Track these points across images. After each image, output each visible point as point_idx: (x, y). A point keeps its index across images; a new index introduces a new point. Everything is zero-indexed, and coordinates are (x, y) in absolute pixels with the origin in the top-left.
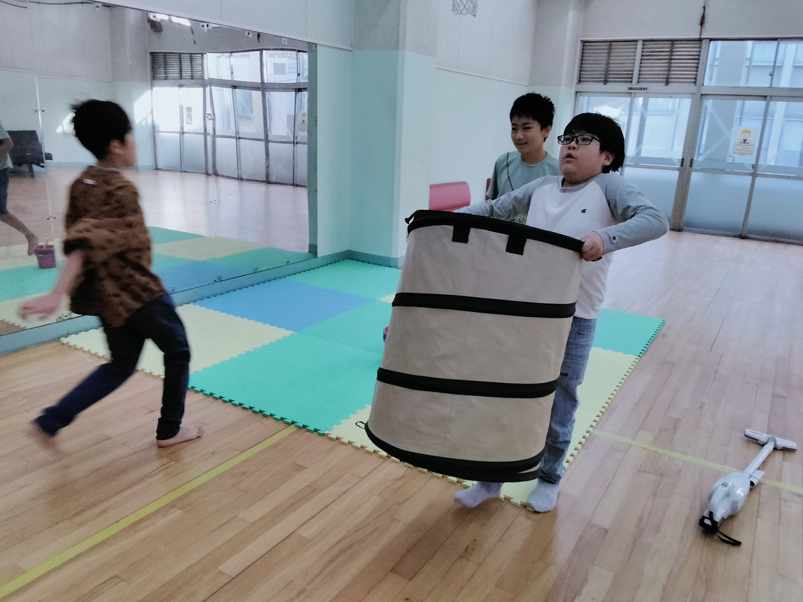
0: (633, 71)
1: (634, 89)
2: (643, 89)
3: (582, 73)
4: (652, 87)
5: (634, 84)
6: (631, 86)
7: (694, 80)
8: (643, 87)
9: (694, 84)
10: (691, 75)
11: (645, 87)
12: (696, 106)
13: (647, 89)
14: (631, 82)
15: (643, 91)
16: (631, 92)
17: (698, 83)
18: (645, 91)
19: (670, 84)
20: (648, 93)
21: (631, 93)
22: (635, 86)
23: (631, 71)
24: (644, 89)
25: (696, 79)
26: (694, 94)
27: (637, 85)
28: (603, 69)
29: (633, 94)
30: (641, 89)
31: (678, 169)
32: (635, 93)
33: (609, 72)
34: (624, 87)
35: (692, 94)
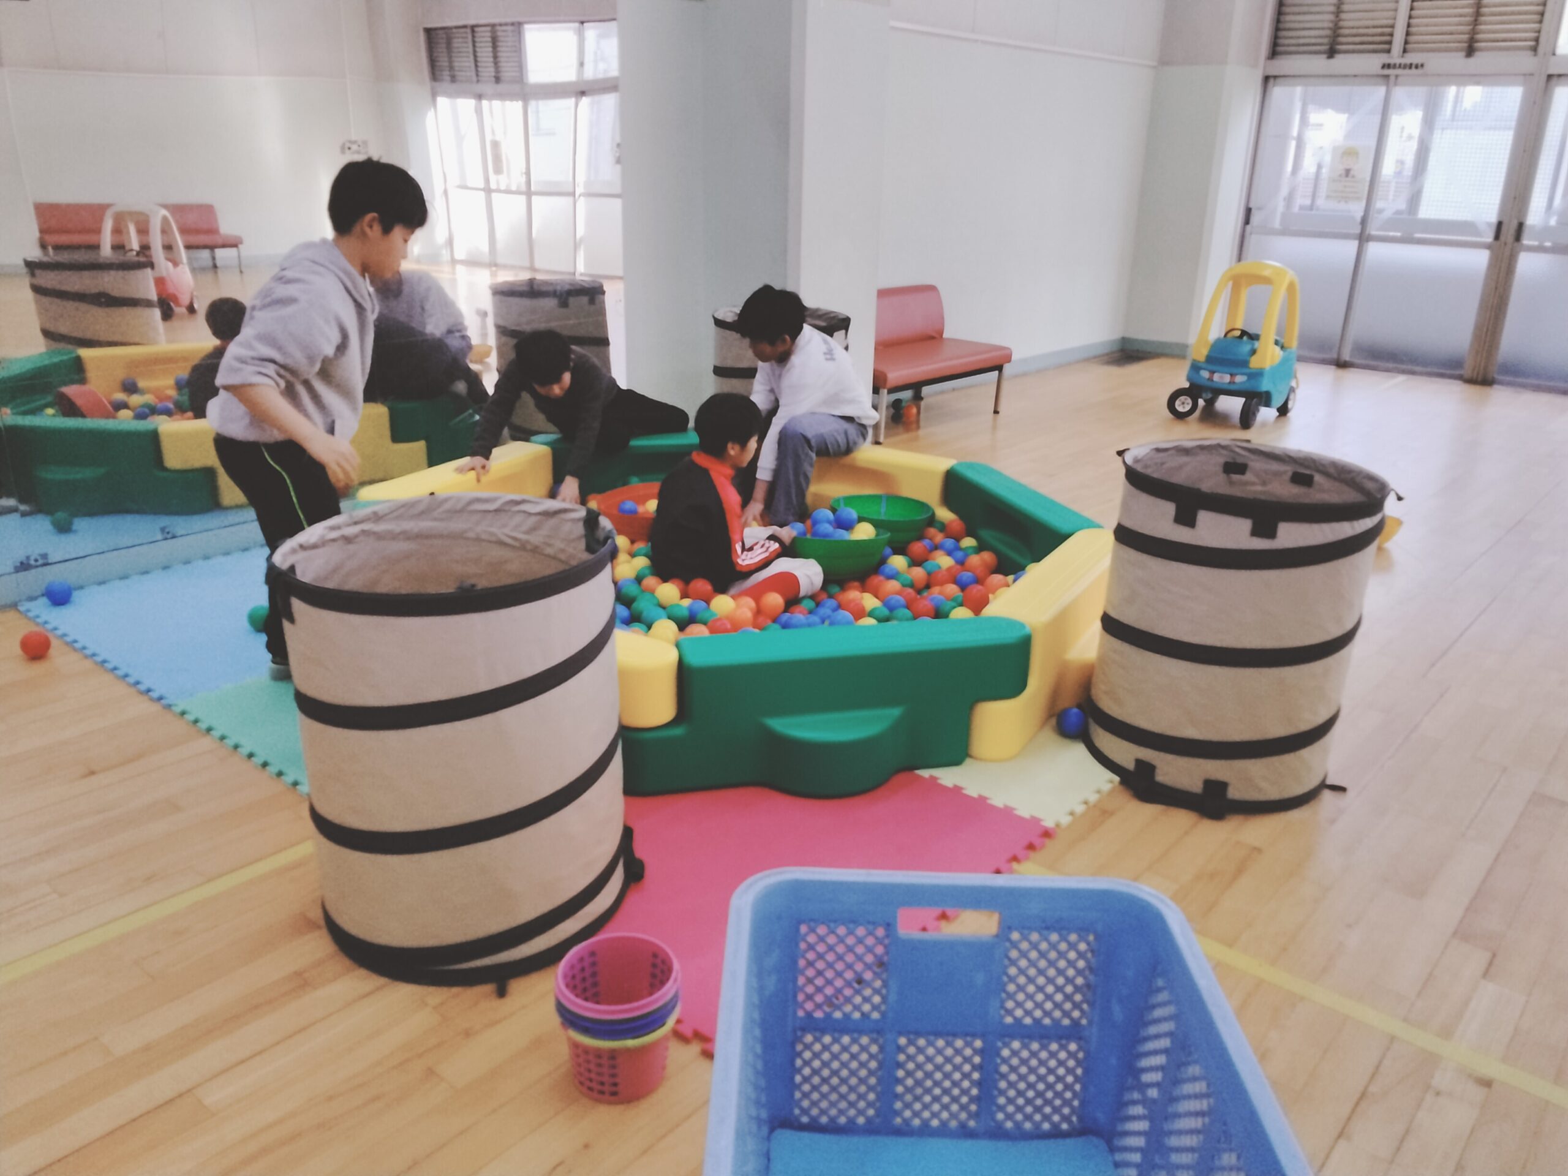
0: (1392, 26)
1: (1394, 66)
2: (1413, 66)
4: (1435, 62)
5: (1395, 57)
6: (1388, 61)
7: (1532, 43)
8: (1415, 62)
9: (1533, 53)
10: (1525, 31)
11: (1420, 62)
12: (1535, 103)
13: (1422, 65)
14: (1389, 51)
15: (1414, 71)
16: (1387, 74)
17: (1541, 49)
18: (1419, 71)
19: (1477, 54)
20: (1426, 75)
21: (1387, 77)
22: (1398, 61)
23: (1386, 27)
24: (1417, 67)
25: (1537, 40)
26: (1532, 75)
27: (1402, 57)
28: (1326, 25)
29: (1392, 78)
30: (1410, 66)
31: (1488, 247)
32: (1397, 76)
33: (1341, 31)
34: (1373, 62)
35: (1525, 75)
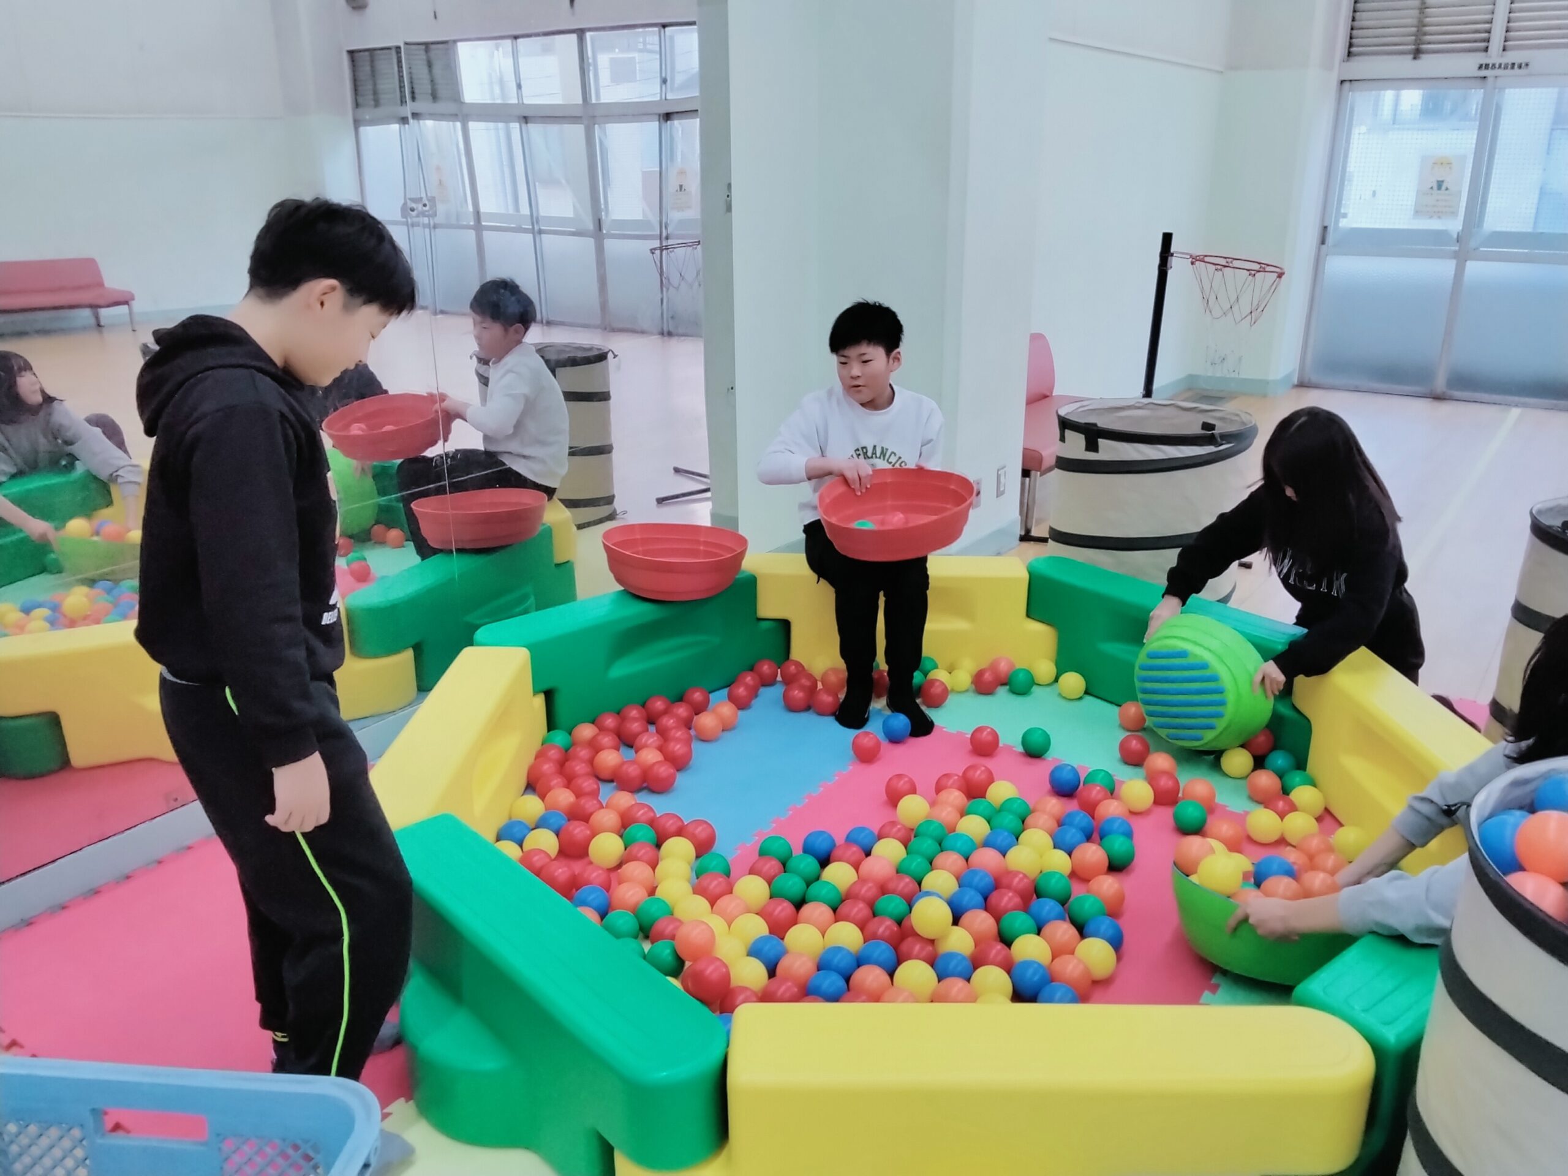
0: (1490, 22)
2: (1516, 66)
3: (1355, 32)
4: (1539, 60)
5: (1495, 55)
6: (1484, 61)
8: (1517, 61)
11: (1523, 61)
14: (1486, 49)
15: (1516, 70)
16: (1484, 74)
18: (1523, 71)
20: (1530, 75)
21: (1485, 78)
22: (1497, 62)
23: (1485, 23)
24: (1520, 67)
27: (1502, 56)
28: (1409, 21)
29: (1490, 81)
32: (1497, 77)
33: (1427, 29)
34: (1468, 64)
